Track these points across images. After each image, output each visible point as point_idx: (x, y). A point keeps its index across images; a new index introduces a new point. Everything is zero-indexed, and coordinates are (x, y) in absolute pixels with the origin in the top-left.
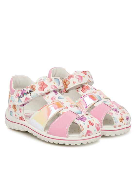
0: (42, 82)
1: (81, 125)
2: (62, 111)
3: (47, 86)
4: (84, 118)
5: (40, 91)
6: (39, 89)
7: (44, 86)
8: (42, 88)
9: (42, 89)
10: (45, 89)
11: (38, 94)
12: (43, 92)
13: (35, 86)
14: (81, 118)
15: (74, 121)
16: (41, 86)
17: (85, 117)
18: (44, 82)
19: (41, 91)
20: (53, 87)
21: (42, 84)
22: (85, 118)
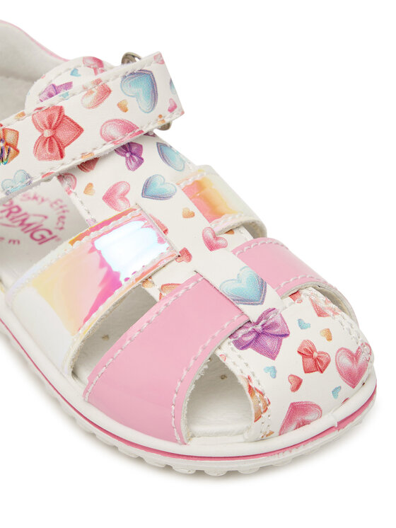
0: (54, 108)
1: (254, 385)
2: (159, 279)
3: (79, 130)
4: (275, 325)
5: (44, 159)
6: (36, 147)
7: (62, 134)
8: (53, 144)
9: (51, 149)
10: (67, 150)
11: (32, 175)
12: (59, 166)
13: (17, 133)
14: (259, 328)
15: (219, 353)
16: (47, 133)
17: (278, 319)
18: (61, 109)
19: (50, 158)
20: (114, 132)
21: (50, 119)
22: (276, 331)
